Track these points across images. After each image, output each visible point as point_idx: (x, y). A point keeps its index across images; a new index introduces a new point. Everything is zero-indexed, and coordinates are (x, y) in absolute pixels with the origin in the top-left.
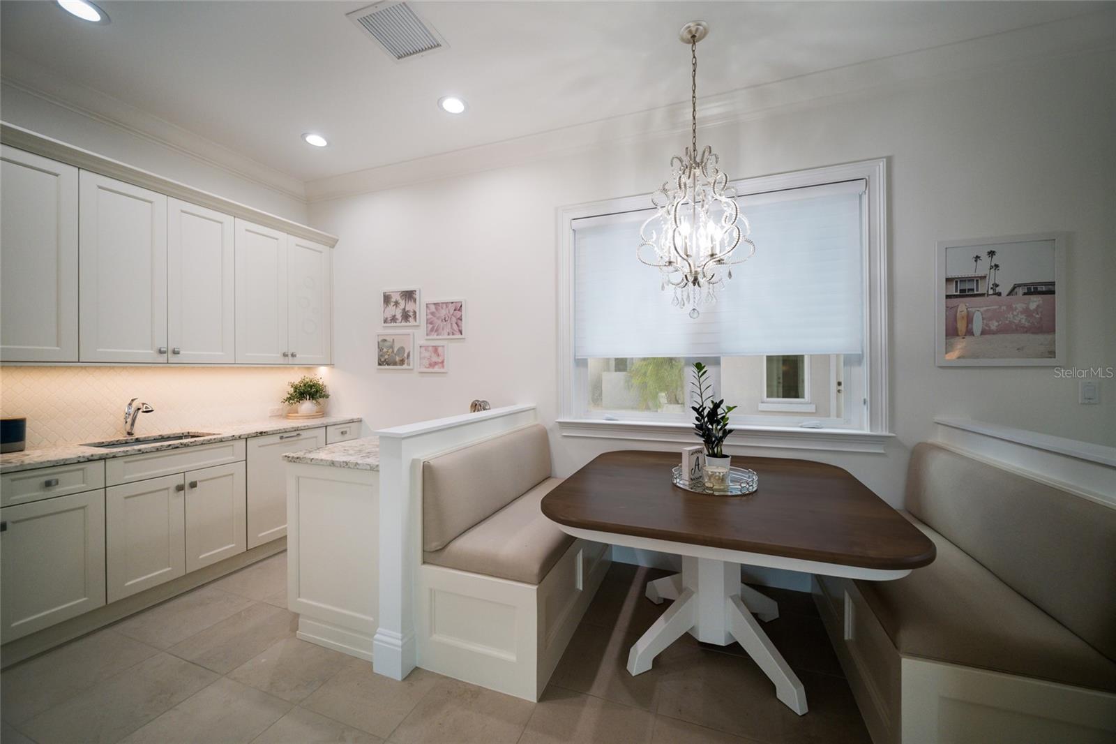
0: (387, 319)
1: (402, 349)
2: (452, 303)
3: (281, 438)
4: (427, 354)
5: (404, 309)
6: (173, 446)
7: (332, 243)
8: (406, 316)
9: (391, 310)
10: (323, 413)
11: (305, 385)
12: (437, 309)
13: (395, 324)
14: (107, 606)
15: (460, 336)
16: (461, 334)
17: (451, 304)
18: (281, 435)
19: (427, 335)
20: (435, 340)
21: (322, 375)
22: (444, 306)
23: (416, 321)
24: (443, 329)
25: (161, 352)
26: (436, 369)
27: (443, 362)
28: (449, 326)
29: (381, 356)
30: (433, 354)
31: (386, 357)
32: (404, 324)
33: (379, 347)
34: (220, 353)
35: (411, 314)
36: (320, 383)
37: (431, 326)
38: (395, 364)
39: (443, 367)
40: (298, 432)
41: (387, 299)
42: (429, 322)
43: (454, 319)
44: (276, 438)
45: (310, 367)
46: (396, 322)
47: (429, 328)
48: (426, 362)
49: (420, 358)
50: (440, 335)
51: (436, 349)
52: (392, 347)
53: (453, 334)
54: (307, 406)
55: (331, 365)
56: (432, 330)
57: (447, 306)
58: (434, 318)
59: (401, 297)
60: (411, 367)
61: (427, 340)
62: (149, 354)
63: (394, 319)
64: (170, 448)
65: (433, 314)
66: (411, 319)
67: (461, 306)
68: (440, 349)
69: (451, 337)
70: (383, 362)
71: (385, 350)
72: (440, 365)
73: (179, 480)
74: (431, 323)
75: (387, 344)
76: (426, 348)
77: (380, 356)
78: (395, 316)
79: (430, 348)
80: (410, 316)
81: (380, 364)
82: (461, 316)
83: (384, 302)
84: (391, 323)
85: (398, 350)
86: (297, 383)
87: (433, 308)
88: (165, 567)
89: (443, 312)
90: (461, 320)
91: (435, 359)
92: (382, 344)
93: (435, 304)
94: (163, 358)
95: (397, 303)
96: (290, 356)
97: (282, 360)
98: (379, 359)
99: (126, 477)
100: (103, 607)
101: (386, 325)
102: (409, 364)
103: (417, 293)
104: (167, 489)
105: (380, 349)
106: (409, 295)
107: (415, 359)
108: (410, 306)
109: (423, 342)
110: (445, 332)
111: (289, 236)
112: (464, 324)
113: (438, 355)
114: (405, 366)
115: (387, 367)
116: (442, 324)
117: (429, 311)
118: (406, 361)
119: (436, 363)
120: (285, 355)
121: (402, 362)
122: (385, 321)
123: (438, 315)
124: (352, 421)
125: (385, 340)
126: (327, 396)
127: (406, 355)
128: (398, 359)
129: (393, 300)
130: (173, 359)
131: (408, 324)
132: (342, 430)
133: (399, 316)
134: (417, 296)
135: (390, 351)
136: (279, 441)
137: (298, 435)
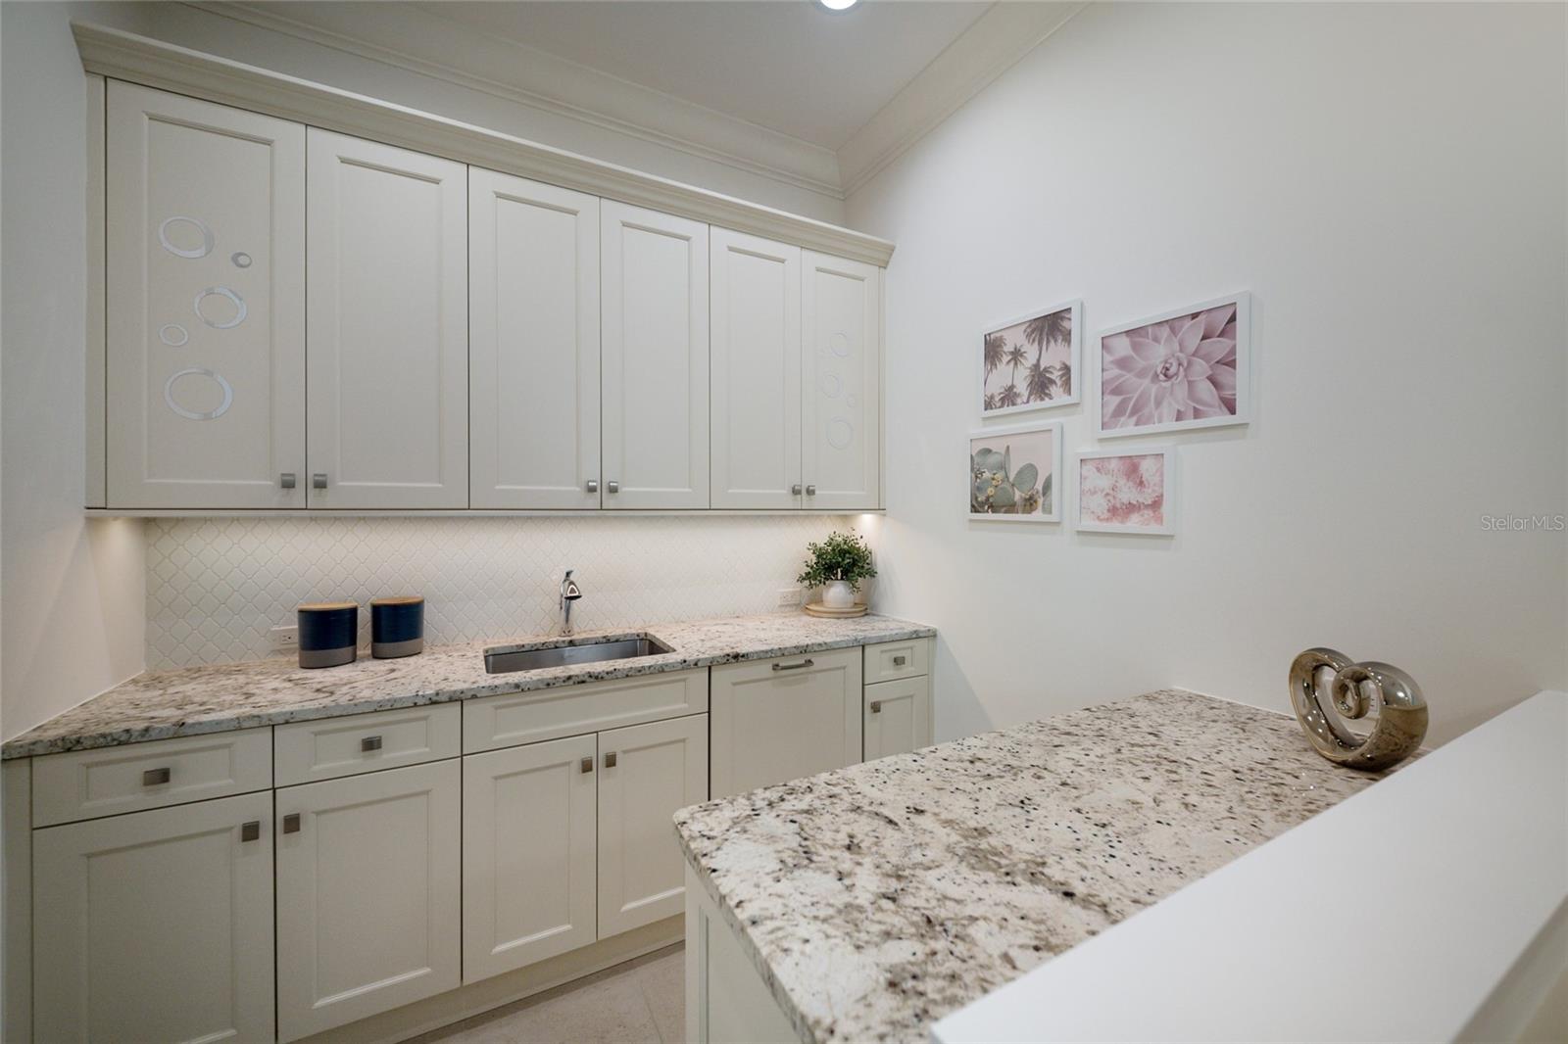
0: (992, 397)
1: (1030, 470)
2: (1195, 316)
3: (776, 667)
4: (1104, 482)
5: (1037, 366)
6: (577, 679)
7: (882, 257)
8: (1041, 384)
9: (1006, 374)
10: (865, 608)
11: (833, 550)
12: (1135, 347)
13: (1011, 409)
14: (462, 990)
15: (1229, 419)
16: (1233, 411)
17: (1188, 323)
18: (775, 661)
19: (1104, 426)
20: (1131, 440)
21: (867, 531)
22: (1165, 331)
23: (1069, 392)
24: (1158, 404)
25: (592, 490)
26: (1134, 524)
27: (1156, 505)
28: (1181, 391)
29: (979, 489)
30: (1122, 482)
31: (990, 491)
32: (1035, 404)
33: (972, 469)
34: (687, 490)
35: (1055, 375)
36: (861, 544)
37: (1116, 400)
38: (1011, 508)
39: (1159, 520)
40: (808, 657)
41: (993, 350)
42: (1110, 388)
43: (1201, 368)
44: (765, 669)
45: (846, 515)
46: (1014, 404)
47: (1111, 408)
48: (1099, 503)
49: (1082, 493)
50: (1148, 421)
51: (1131, 468)
52: (1003, 467)
53: (1197, 414)
54: (836, 592)
55: (879, 510)
56: (1119, 412)
57: (1173, 331)
58: (1128, 376)
59: (1028, 336)
60: (1053, 518)
61: (1101, 440)
62: (570, 492)
63: (1009, 396)
64: (571, 682)
65: (1123, 363)
66: (1054, 390)
67: (1233, 319)
68: (1147, 468)
69: (1190, 423)
70: (982, 505)
71: (987, 475)
72: (1149, 513)
73: (585, 748)
74: (1116, 391)
75: (992, 460)
76: (1100, 464)
77: (976, 490)
78: (1012, 387)
79: (1114, 465)
80: (1052, 382)
81: (975, 509)
82: (1233, 351)
83: (986, 357)
84: (1002, 406)
85: (1020, 473)
86: (821, 544)
87: (1123, 347)
88: (563, 924)
89: (1159, 353)
90: (1232, 364)
91: (1128, 494)
92: (982, 462)
93: (1127, 332)
94: (592, 501)
95: (1017, 355)
96: (804, 492)
97: (790, 502)
98: (974, 497)
99: (496, 738)
100: (457, 990)
101: (990, 413)
102: (1048, 510)
103: (1075, 315)
104: (568, 764)
105: (977, 473)
106: (1051, 326)
107: (1066, 497)
108: (1053, 356)
109: (1090, 449)
110: (1168, 409)
111: (805, 253)
112: (1242, 384)
113: (1141, 483)
114: (1037, 515)
115: (990, 516)
116: (1154, 389)
117: (1109, 358)
118: (1040, 501)
119: (1131, 508)
120: (796, 492)
121: (1030, 504)
122: (988, 405)
123: (1141, 363)
124: (916, 635)
125: (989, 451)
126: (872, 574)
127: (1039, 486)
128: (1018, 496)
129: (1009, 348)
130: (610, 502)
131: (1047, 403)
132: (899, 654)
133: (1022, 388)
134: (1074, 325)
135: (1000, 476)
136: (770, 673)
137: (809, 662)
